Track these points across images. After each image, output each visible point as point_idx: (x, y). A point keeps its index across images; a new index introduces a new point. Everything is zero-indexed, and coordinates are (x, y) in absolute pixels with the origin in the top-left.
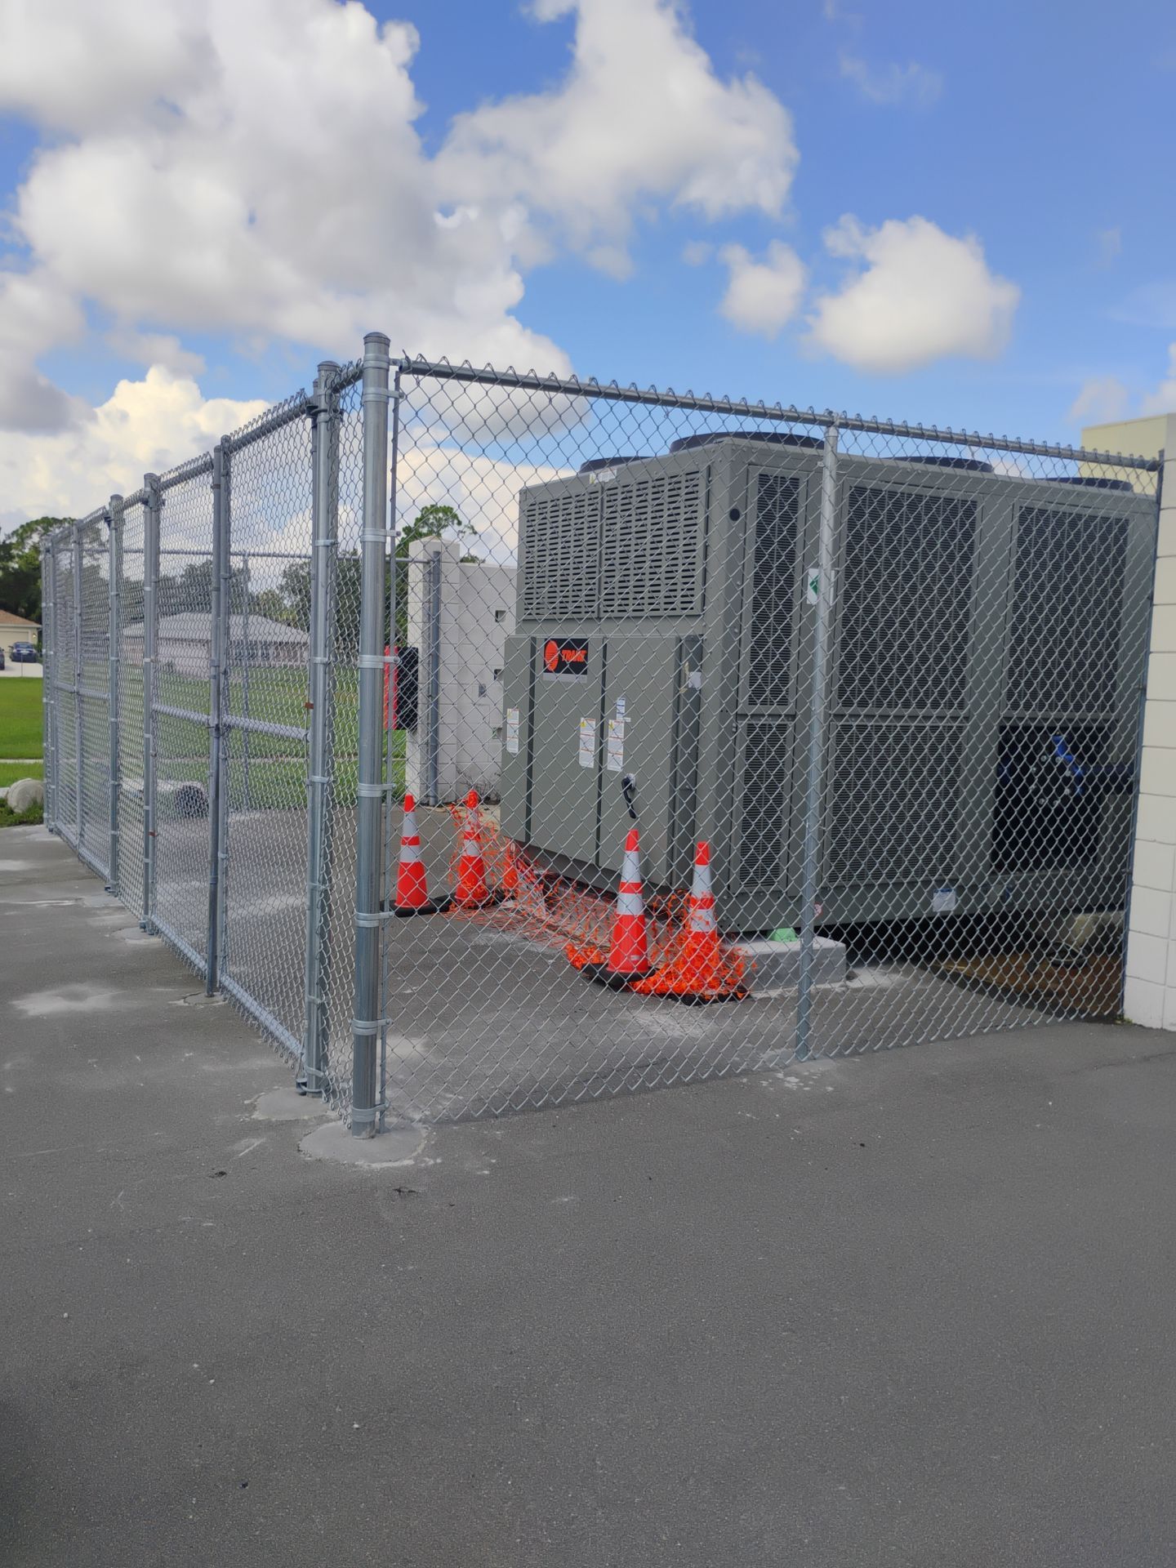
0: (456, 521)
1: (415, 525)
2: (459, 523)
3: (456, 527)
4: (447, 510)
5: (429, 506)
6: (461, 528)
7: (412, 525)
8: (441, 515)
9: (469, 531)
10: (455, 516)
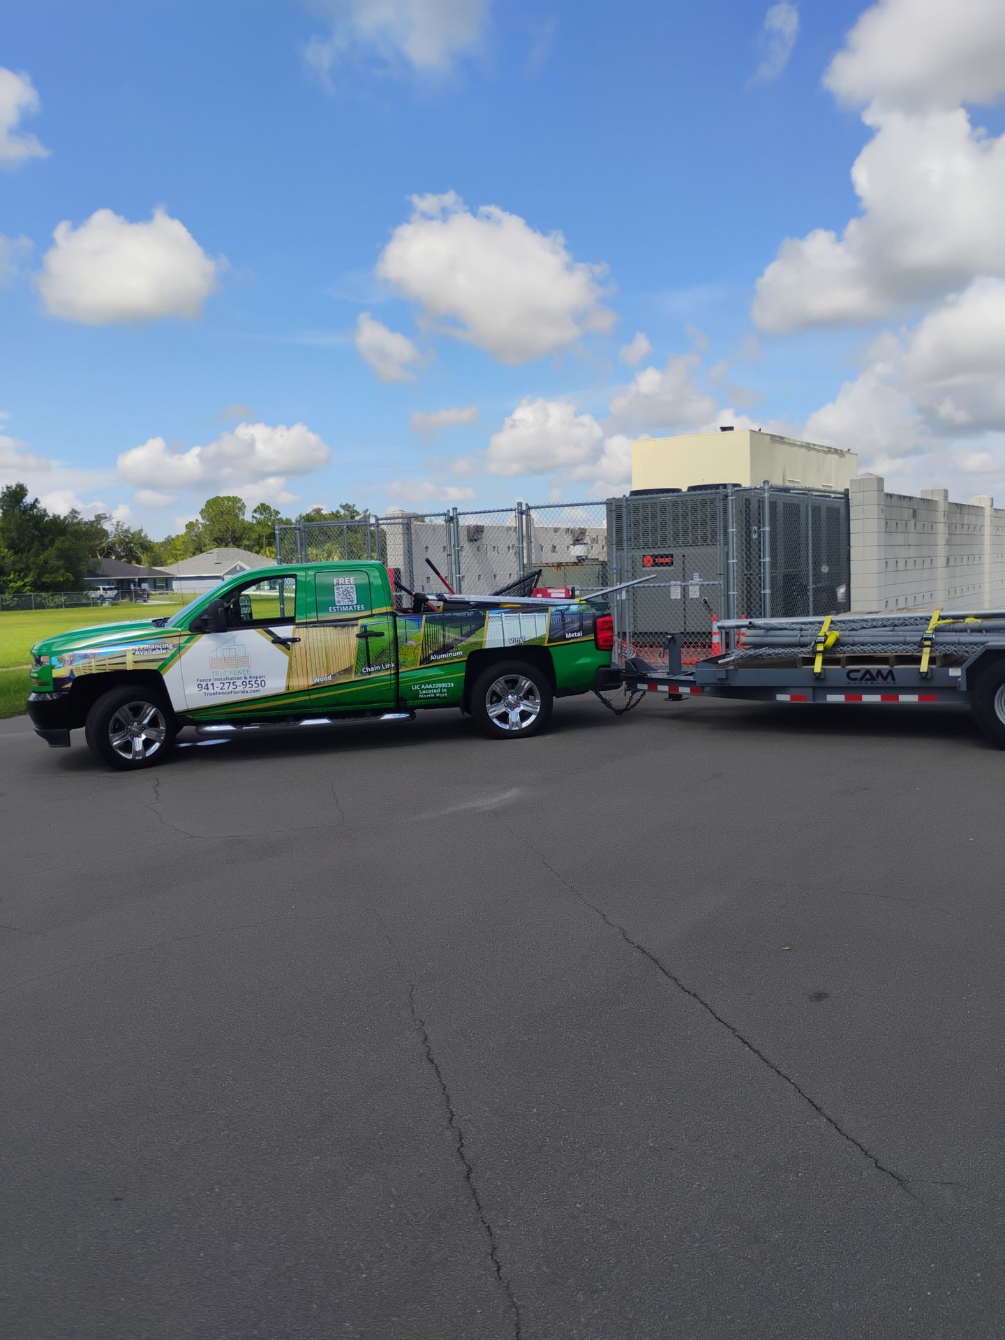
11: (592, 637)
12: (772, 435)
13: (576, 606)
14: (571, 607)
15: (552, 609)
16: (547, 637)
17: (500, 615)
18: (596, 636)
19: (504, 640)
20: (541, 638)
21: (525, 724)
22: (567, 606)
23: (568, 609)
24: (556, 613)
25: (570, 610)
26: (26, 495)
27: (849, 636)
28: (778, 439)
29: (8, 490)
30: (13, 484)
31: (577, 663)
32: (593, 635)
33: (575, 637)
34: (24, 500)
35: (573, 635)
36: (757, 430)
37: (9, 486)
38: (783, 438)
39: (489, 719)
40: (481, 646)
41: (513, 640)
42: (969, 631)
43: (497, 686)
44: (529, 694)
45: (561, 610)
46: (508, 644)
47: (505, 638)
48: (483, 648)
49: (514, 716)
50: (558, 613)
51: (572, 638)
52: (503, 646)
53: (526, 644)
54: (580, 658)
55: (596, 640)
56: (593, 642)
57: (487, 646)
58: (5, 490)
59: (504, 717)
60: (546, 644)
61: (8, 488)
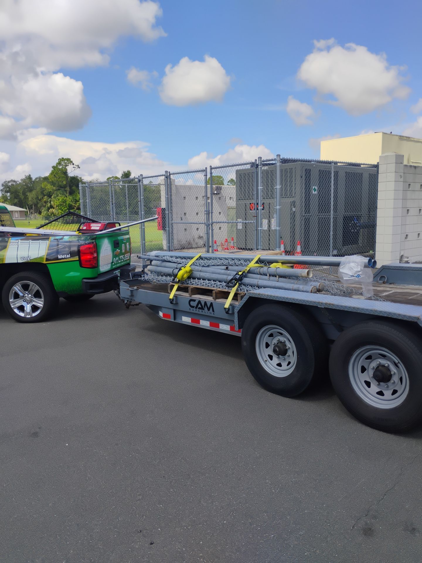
0: (72, 164)
1: (56, 165)
2: (73, 164)
3: (72, 166)
4: (68, 160)
5: (61, 158)
6: (74, 166)
7: (55, 165)
8: (66, 161)
9: (77, 167)
10: (72, 162)
11: (77, 258)
12: (400, 136)
13: (68, 237)
14: (65, 237)
15: (52, 238)
16: (45, 257)
17: (17, 241)
18: (79, 258)
19: (17, 258)
20: (41, 258)
21: (34, 315)
22: (62, 237)
23: (62, 239)
24: (54, 241)
25: (64, 240)
26: (131, 175)
27: (201, 271)
28: (405, 138)
29: (124, 173)
30: (126, 171)
31: (67, 275)
32: (77, 257)
33: (65, 258)
34: (130, 177)
35: (63, 257)
36: (389, 133)
37: (125, 171)
38: (409, 138)
39: (12, 310)
40: (3, 261)
41: (23, 258)
42: (268, 275)
43: (17, 288)
44: (37, 295)
45: (57, 239)
46: (20, 261)
47: (18, 257)
48: (4, 263)
49: (28, 308)
50: (55, 241)
51: (63, 259)
52: (17, 262)
53: (31, 261)
54: (70, 272)
55: (80, 260)
56: (78, 262)
57: (7, 261)
58: (123, 173)
59: (21, 308)
60: (45, 262)
61: (124, 172)
